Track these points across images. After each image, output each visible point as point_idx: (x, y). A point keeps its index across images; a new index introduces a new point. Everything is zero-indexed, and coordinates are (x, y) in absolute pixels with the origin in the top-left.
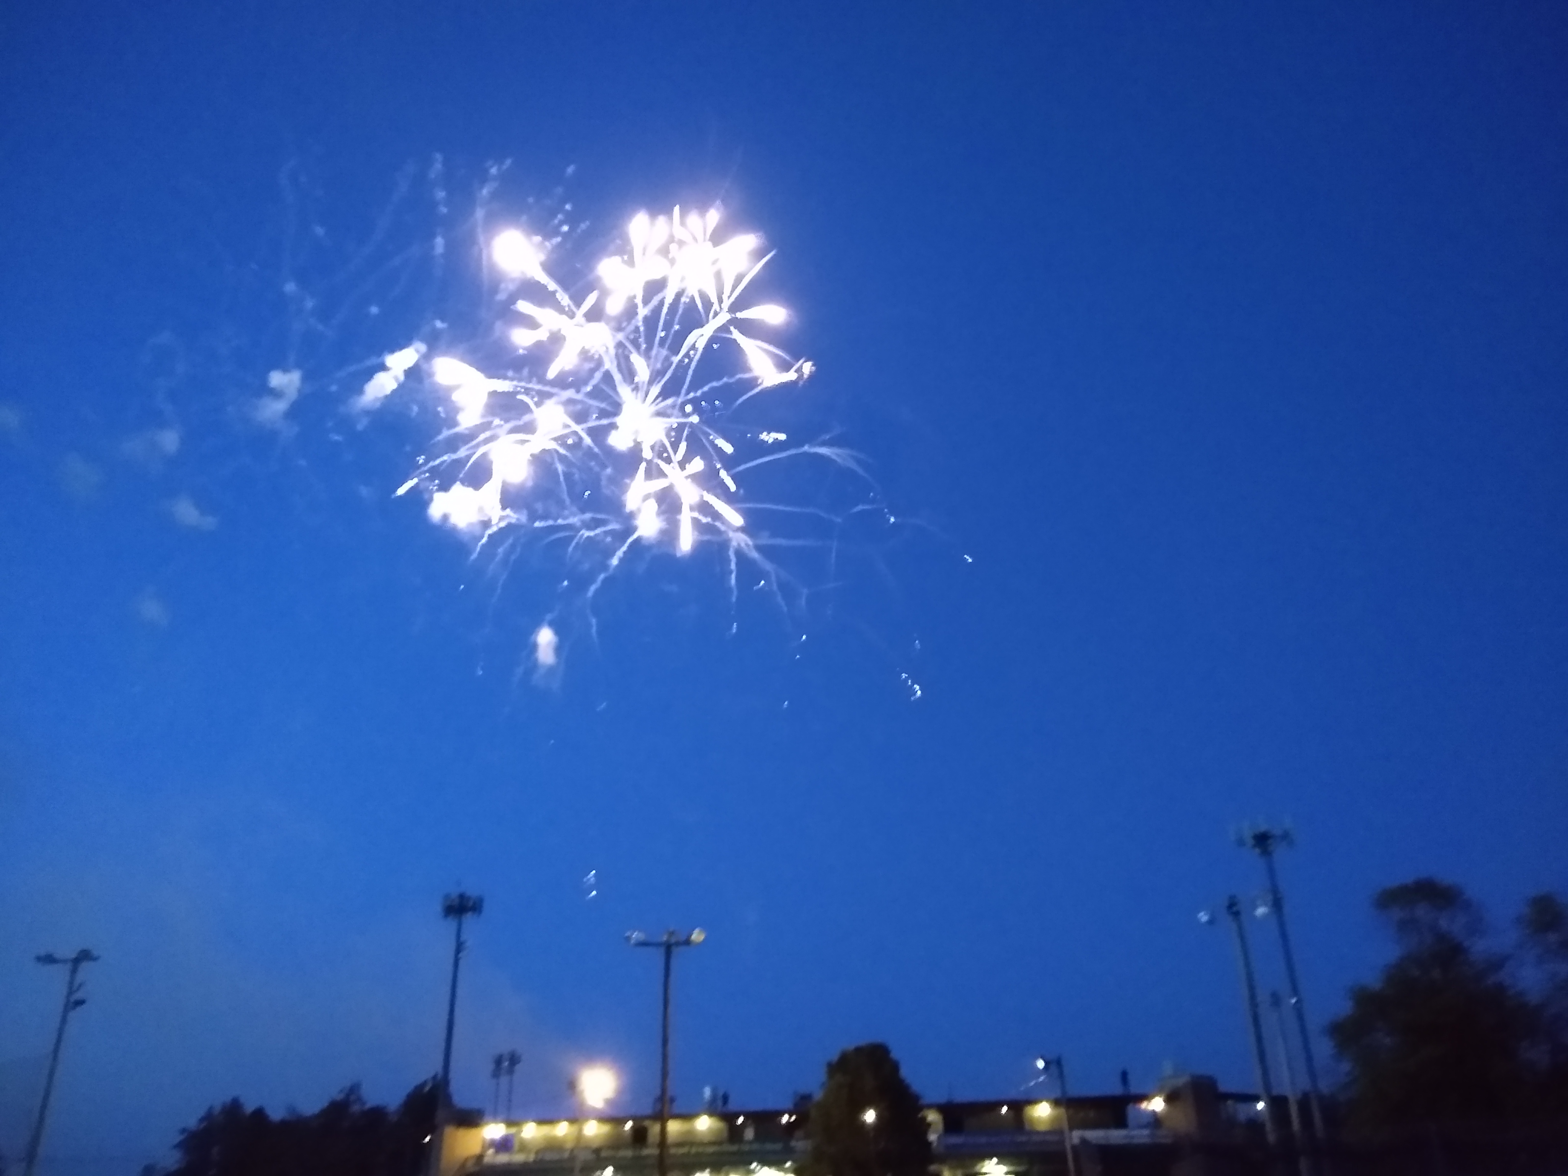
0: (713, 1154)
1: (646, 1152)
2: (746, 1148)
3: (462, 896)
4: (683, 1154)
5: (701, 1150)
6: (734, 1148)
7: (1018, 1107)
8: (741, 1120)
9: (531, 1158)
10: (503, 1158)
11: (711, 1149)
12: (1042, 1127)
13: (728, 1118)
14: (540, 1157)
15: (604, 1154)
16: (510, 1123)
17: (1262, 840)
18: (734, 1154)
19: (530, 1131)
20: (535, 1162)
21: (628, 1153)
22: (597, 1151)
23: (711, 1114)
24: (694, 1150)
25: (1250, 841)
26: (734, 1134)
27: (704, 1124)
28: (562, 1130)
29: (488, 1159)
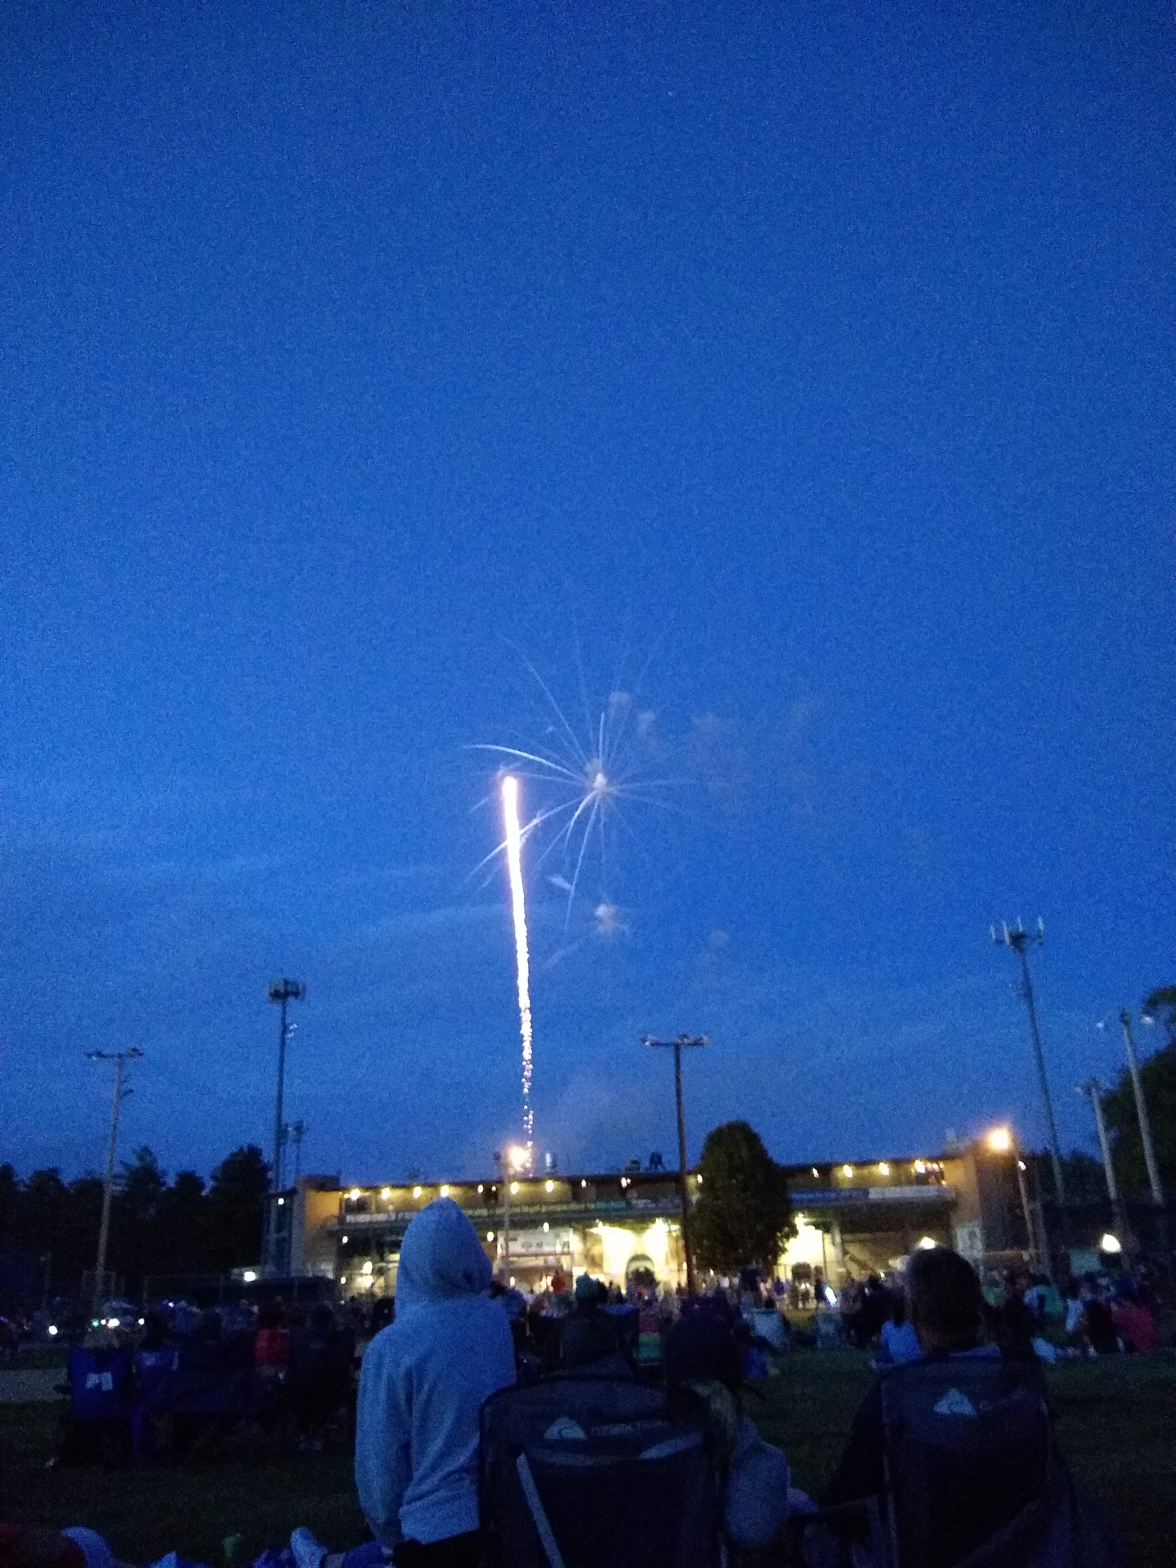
0: (562, 1212)
1: (499, 1211)
2: (593, 1208)
3: (286, 982)
4: (535, 1213)
5: (551, 1208)
7: (826, 1170)
8: (584, 1183)
9: (393, 1216)
10: (362, 1218)
11: (559, 1208)
12: (846, 1186)
13: (574, 1182)
14: (401, 1215)
16: (367, 1189)
17: (1017, 939)
18: (579, 1211)
19: (387, 1194)
21: (484, 1212)
23: (555, 1177)
24: (544, 1209)
25: (1007, 940)
26: (576, 1194)
27: (550, 1186)
29: (350, 1218)
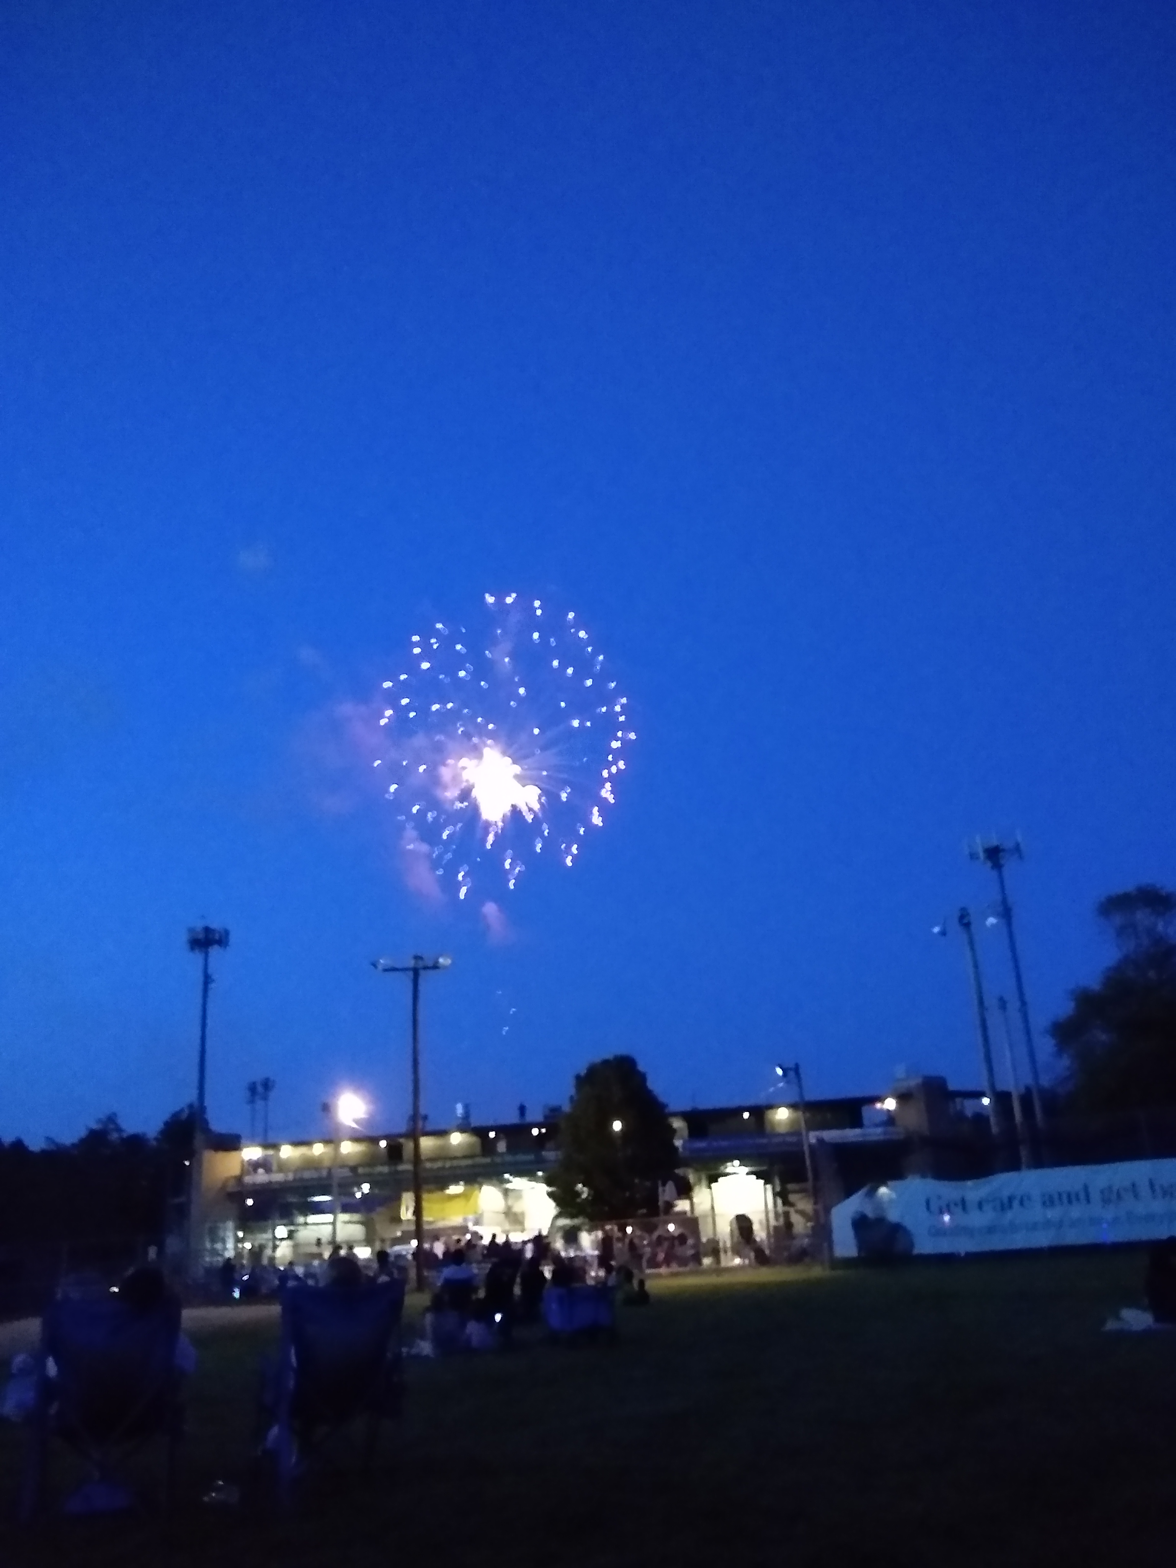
0: (467, 1167)
1: (402, 1167)
2: (498, 1160)
3: (207, 930)
4: (439, 1169)
5: (455, 1163)
6: (488, 1160)
7: (760, 1112)
8: (492, 1134)
9: (290, 1177)
10: (261, 1177)
11: (465, 1162)
12: (782, 1130)
13: (480, 1132)
14: (299, 1176)
15: (360, 1170)
16: (266, 1146)
17: (994, 854)
18: (487, 1165)
19: (287, 1152)
21: (385, 1169)
22: (353, 1169)
23: (462, 1130)
24: (448, 1164)
25: (982, 855)
26: (487, 1147)
27: (457, 1139)
28: (318, 1149)
29: (248, 1179)
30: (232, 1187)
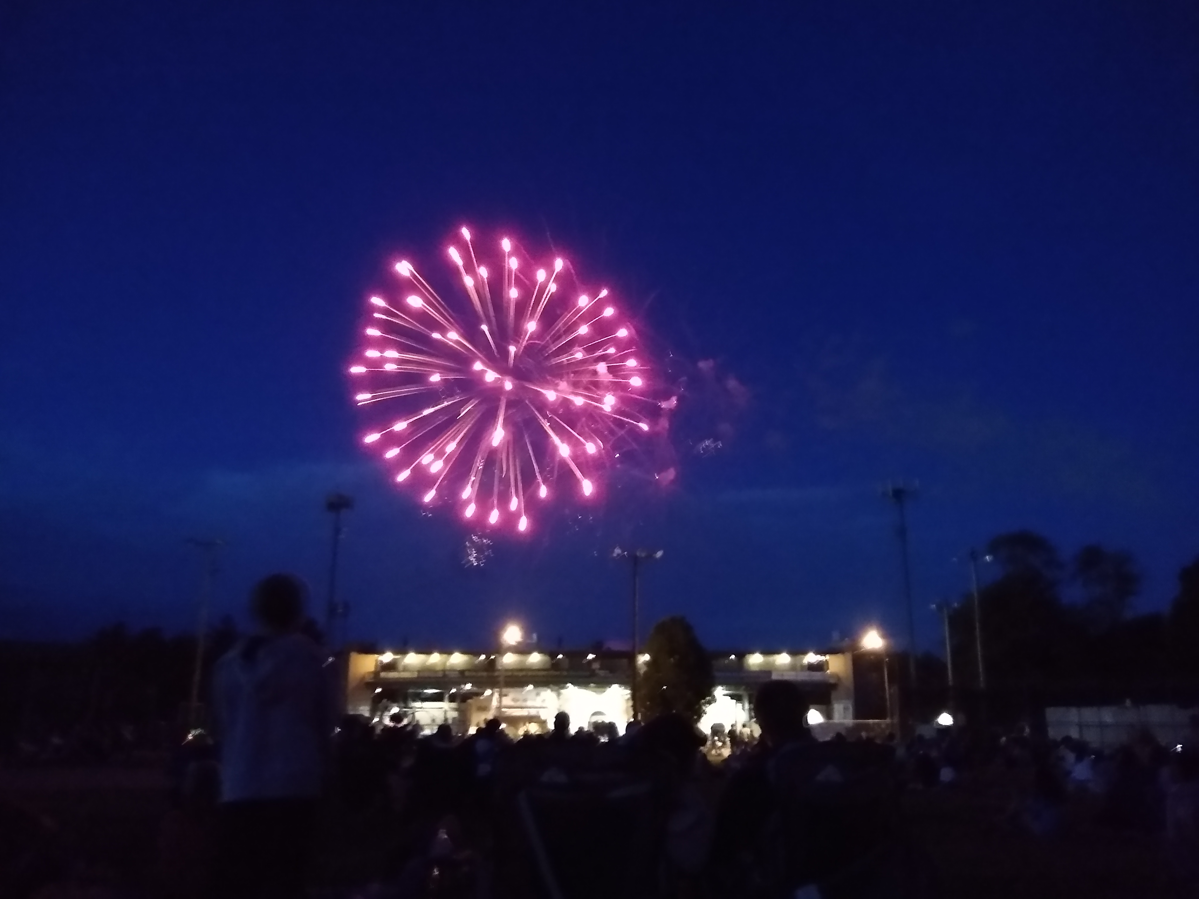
0: (544, 676)
1: (495, 674)
2: (565, 673)
3: (338, 497)
4: (523, 676)
5: (535, 673)
6: (558, 673)
7: (741, 656)
8: (560, 656)
9: (415, 675)
10: (392, 675)
11: (541, 674)
12: (755, 669)
13: (553, 655)
14: (420, 675)
15: (467, 674)
16: (395, 653)
17: (898, 494)
18: (556, 677)
19: (411, 658)
20: (418, 677)
21: (485, 674)
22: (462, 672)
23: (540, 652)
24: (530, 673)
25: (891, 493)
26: (557, 664)
27: (535, 658)
28: (435, 659)
29: (383, 675)
30: (368, 679)
